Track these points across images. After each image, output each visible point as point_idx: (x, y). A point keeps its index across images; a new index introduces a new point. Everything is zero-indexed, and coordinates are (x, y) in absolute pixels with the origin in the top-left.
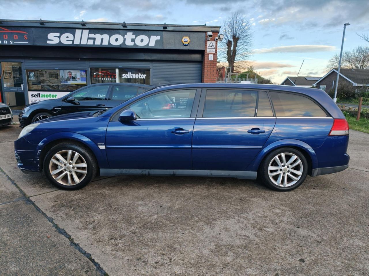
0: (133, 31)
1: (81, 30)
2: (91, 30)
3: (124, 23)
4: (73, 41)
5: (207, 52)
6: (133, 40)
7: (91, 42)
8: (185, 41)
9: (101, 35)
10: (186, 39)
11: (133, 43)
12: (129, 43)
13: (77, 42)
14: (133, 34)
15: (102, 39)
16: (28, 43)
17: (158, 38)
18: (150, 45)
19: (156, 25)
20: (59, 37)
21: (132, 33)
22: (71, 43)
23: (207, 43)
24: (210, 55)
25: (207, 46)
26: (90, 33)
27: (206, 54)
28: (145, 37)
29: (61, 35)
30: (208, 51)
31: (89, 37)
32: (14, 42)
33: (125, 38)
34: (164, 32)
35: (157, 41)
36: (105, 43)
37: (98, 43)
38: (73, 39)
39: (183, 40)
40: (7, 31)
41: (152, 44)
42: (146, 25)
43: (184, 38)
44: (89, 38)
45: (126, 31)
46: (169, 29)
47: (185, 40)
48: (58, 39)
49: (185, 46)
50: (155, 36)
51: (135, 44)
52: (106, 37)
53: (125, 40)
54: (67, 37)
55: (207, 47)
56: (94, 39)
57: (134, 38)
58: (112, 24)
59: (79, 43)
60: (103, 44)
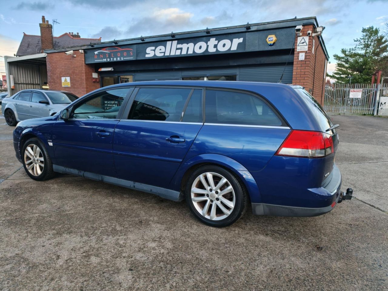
0: (216, 36)
1: (171, 42)
2: (180, 41)
3: (207, 29)
4: (164, 53)
5: (298, 51)
6: (216, 46)
7: (178, 53)
8: (269, 41)
9: (187, 44)
10: (272, 38)
11: (216, 49)
12: (212, 50)
13: (167, 54)
14: (216, 40)
15: (188, 48)
16: (132, 58)
17: (241, 40)
18: (232, 49)
19: (238, 27)
20: (154, 50)
21: (214, 39)
22: (162, 54)
23: (297, 40)
24: (300, 54)
25: (297, 43)
26: (178, 43)
27: (295, 53)
28: (227, 42)
29: (155, 49)
30: (298, 49)
31: (177, 47)
32: (124, 58)
33: (208, 45)
34: (247, 34)
35: (239, 44)
36: (190, 52)
37: (184, 52)
38: (164, 51)
39: (267, 40)
40: (120, 50)
41: (234, 48)
42: (227, 29)
43: (269, 36)
44: (177, 49)
45: (209, 37)
46: (253, 28)
47: (270, 40)
48: (153, 52)
49: (270, 46)
50: (238, 39)
51: (217, 50)
52: (191, 45)
53: (208, 46)
54: (160, 50)
55: (298, 45)
56: (181, 49)
57: (217, 44)
58: (196, 32)
59: (169, 55)
60: (189, 53)
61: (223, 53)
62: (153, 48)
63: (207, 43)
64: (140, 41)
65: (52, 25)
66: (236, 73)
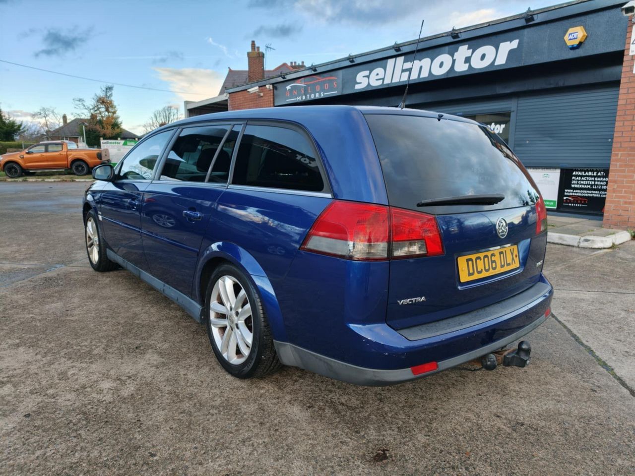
0: (469, 42)
1: (394, 59)
2: (409, 56)
3: (453, 30)
4: (383, 79)
5: (631, 54)
6: (468, 60)
8: (570, 39)
9: (420, 60)
10: (576, 34)
11: (467, 65)
12: (461, 68)
14: (469, 48)
15: (421, 68)
16: (336, 92)
17: (514, 44)
18: (497, 63)
19: (508, 20)
20: (368, 77)
21: (466, 46)
22: (380, 82)
23: (631, 32)
25: (630, 38)
26: (405, 61)
27: (625, 58)
28: (488, 50)
29: (370, 73)
30: (632, 51)
31: (404, 68)
32: (325, 94)
33: (454, 58)
35: (511, 52)
36: (425, 74)
38: (383, 77)
39: (566, 38)
40: (321, 80)
41: (501, 60)
42: (489, 25)
43: (571, 30)
44: (403, 71)
45: (457, 45)
46: (538, 19)
47: (571, 37)
48: (367, 79)
49: (572, 51)
50: (509, 42)
51: (470, 66)
52: (426, 62)
53: (454, 61)
54: (378, 74)
55: (631, 42)
56: (410, 70)
57: (470, 55)
58: (434, 37)
59: (389, 82)
60: (422, 76)
61: (480, 71)
62: (367, 73)
63: (453, 56)
64: (348, 63)
65: (264, 52)
66: (511, 107)
